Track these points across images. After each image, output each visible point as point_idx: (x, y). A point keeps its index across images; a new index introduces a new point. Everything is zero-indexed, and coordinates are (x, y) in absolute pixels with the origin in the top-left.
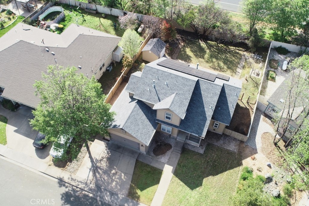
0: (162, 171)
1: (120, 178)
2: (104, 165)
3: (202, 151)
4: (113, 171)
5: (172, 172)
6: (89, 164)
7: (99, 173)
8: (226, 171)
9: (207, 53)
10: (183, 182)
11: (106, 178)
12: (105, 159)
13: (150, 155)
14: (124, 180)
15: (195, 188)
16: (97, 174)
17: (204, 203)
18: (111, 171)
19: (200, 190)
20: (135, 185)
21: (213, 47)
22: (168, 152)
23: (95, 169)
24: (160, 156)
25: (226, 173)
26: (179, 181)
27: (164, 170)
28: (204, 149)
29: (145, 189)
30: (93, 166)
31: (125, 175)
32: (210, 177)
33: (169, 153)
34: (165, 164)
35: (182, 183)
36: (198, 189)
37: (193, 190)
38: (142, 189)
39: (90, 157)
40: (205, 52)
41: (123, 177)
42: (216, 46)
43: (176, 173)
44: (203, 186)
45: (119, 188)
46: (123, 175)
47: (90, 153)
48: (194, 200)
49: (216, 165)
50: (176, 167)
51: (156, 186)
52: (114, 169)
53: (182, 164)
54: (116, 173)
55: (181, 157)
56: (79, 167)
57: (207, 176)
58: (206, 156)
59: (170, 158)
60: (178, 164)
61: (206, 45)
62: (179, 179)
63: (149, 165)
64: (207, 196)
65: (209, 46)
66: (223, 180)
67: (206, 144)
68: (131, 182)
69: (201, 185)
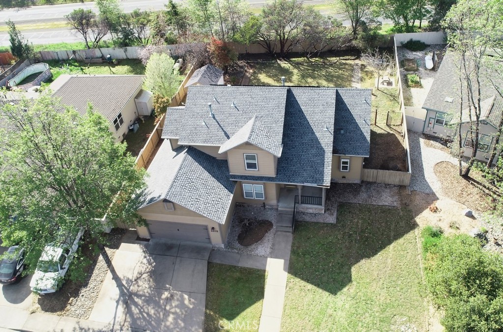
0: (264, 271)
1: (182, 305)
2: (145, 286)
3: (332, 219)
4: (166, 295)
5: (285, 270)
6: (115, 292)
7: (136, 305)
8: (390, 243)
9: (295, 74)
10: (312, 283)
11: (152, 312)
12: (145, 276)
13: (233, 248)
14: (191, 307)
15: (340, 290)
16: (133, 308)
17: (367, 315)
18: (160, 294)
19: (352, 291)
20: (215, 313)
21: (303, 65)
22: (267, 234)
23: (127, 298)
24: (253, 246)
25: (391, 246)
26: (303, 283)
27: (267, 269)
28: (335, 214)
29: (238, 314)
30: (122, 294)
31: (190, 297)
32: (364, 262)
33: (269, 236)
34: (267, 257)
35: (310, 286)
36: (345, 290)
37: (336, 294)
38: (231, 317)
39: (116, 278)
40: (292, 73)
41: (186, 302)
42: (307, 63)
43: (293, 269)
44: (354, 283)
45: (183, 325)
46: (186, 297)
47: (113, 271)
48: (344, 314)
49: (367, 238)
50: (291, 259)
51: (257, 305)
52: (166, 290)
53: (300, 251)
54: (172, 296)
55: (294, 238)
56: (94, 302)
57: (357, 261)
58: (343, 226)
59: (273, 245)
60: (293, 252)
61: (291, 64)
62: (302, 279)
63: (235, 267)
64: (368, 301)
65: (295, 64)
66: (389, 261)
67: (336, 206)
68: (206, 308)
69: (350, 281)
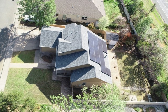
2: (28, 37)
3: (54, 79)
4: (25, 42)
5: (34, 67)
6: (26, 32)
7: (22, 37)
8: (44, 95)
9: (131, 67)
10: (30, 74)
11: (20, 41)
12: (31, 37)
13: (41, 55)
15: (27, 81)
17: (20, 88)
19: (27, 84)
20: (20, 53)
22: (46, 62)
24: (42, 59)
26: (30, 72)
27: (34, 63)
29: (20, 58)
30: (25, 34)
32: (37, 87)
34: (38, 63)
35: (28, 74)
39: (30, 31)
40: (132, 65)
41: (23, 47)
43: (34, 69)
44: (30, 85)
45: (17, 47)
46: (25, 46)
47: (32, 30)
48: (20, 82)
50: (37, 69)
51: (23, 62)
52: (27, 42)
53: (41, 71)
54: (25, 44)
55: (45, 69)
56: (23, 29)
58: (51, 82)
59: (43, 64)
60: (40, 69)
61: (137, 65)
63: (34, 56)
64: (24, 88)
66: (38, 94)
67: (60, 80)
68: (22, 51)
